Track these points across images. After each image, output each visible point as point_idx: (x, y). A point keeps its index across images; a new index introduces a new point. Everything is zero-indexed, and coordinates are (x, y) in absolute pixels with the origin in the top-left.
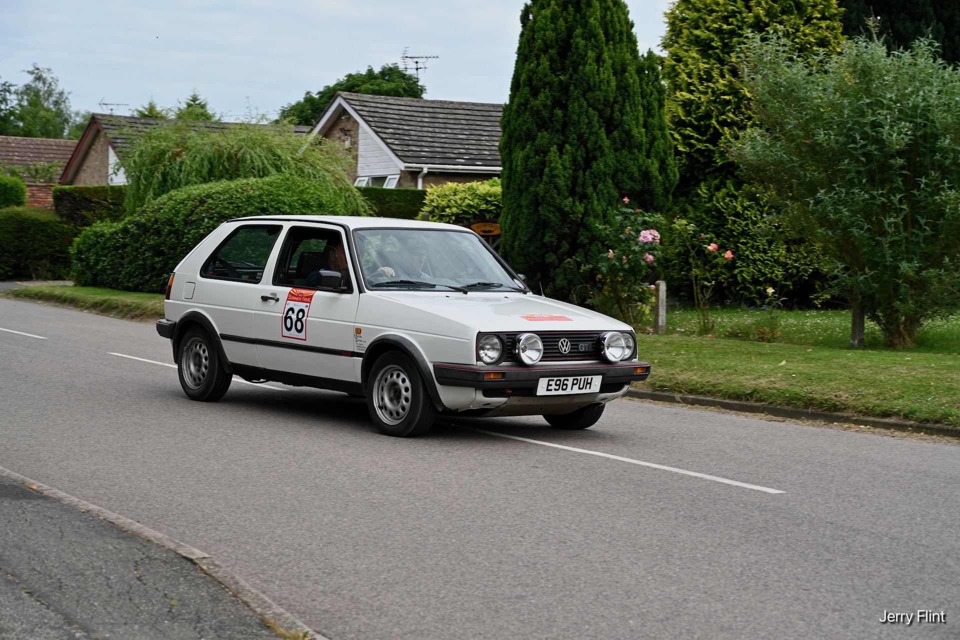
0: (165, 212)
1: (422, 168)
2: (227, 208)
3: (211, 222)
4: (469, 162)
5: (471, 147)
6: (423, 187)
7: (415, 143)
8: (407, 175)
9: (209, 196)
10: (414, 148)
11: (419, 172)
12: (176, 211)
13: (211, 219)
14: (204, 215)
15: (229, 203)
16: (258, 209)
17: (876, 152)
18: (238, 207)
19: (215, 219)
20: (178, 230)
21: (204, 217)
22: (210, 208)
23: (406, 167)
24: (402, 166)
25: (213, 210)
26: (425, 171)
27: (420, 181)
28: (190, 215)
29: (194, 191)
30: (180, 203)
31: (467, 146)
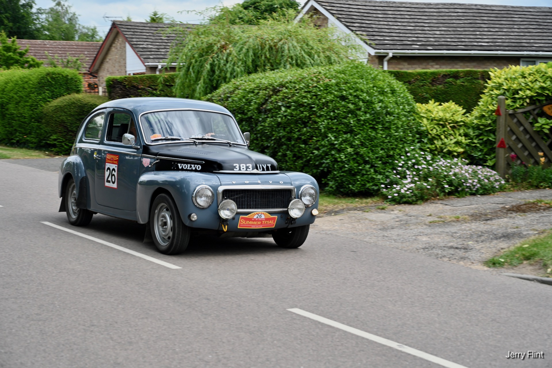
0: (233, 100)
1: (388, 53)
2: (305, 97)
3: (289, 111)
4: (422, 47)
5: (419, 36)
6: (388, 68)
7: (378, 34)
8: (375, 59)
9: (282, 85)
10: (379, 38)
11: (385, 56)
12: (247, 100)
13: (289, 107)
14: (280, 104)
15: (305, 92)
16: (338, 97)
18: (316, 95)
19: (293, 108)
20: (251, 118)
21: (280, 106)
22: (286, 97)
23: (376, 53)
24: (373, 52)
25: (289, 98)
26: (391, 55)
27: (386, 64)
28: (263, 104)
29: (263, 81)
30: (249, 92)
31: (416, 35)
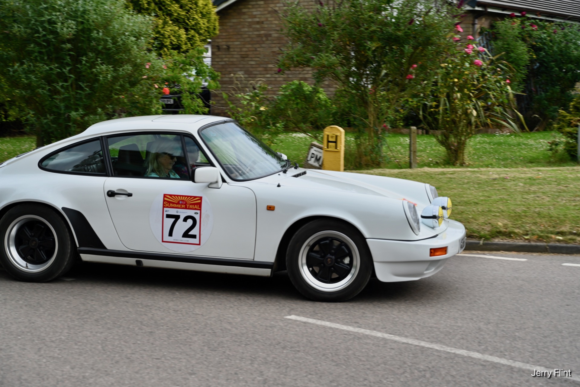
17: (53, 40)
